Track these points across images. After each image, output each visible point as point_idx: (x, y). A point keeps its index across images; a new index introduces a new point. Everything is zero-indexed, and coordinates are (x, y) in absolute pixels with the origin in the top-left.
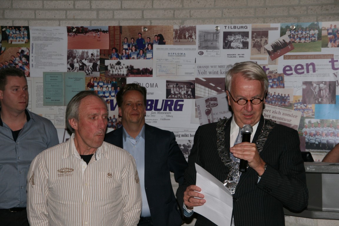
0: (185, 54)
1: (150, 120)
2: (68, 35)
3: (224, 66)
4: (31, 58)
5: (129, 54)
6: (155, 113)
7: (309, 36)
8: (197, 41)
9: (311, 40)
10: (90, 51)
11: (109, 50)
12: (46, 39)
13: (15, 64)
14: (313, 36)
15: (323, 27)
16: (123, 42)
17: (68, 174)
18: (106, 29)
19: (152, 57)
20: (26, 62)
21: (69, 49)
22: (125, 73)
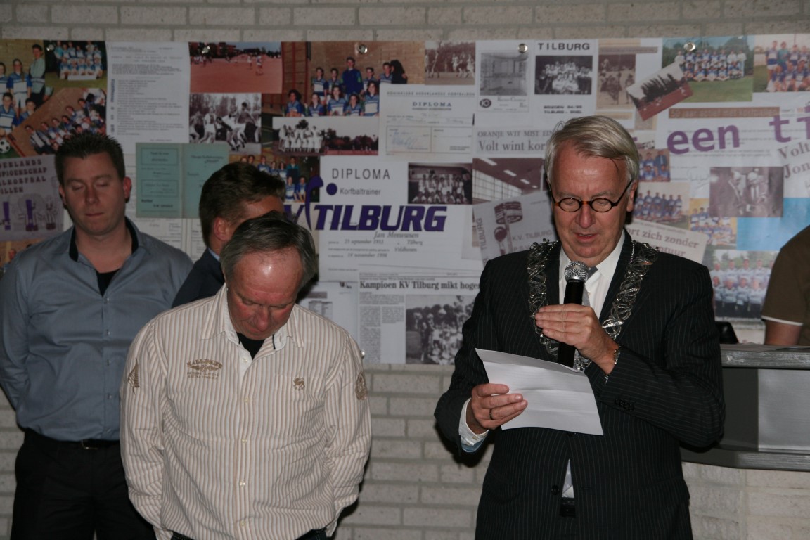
0: (449, 105)
1: (371, 250)
2: (192, 61)
3: (537, 132)
4: (109, 113)
5: (327, 103)
6: (383, 235)
7: (725, 66)
8: (478, 76)
9: (731, 75)
10: (241, 98)
11: (282, 96)
12: (144, 70)
13: (73, 126)
14: (735, 65)
15: (757, 47)
16: (313, 78)
17: (209, 374)
18: (277, 48)
19: (376, 111)
20: (99, 121)
21: (193, 93)
22: (318, 146)
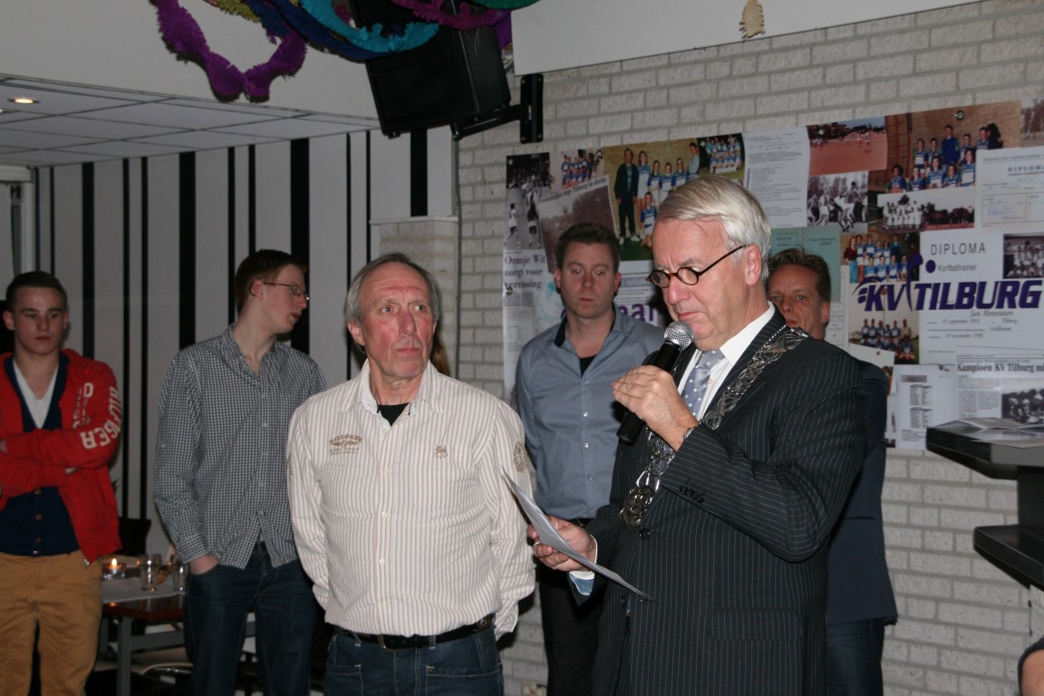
1: (965, 330)
2: (812, 144)
5: (927, 176)
6: (979, 314)
10: (851, 177)
11: (886, 172)
16: (915, 150)
17: (349, 448)
18: (881, 123)
19: (972, 180)
22: (918, 222)
